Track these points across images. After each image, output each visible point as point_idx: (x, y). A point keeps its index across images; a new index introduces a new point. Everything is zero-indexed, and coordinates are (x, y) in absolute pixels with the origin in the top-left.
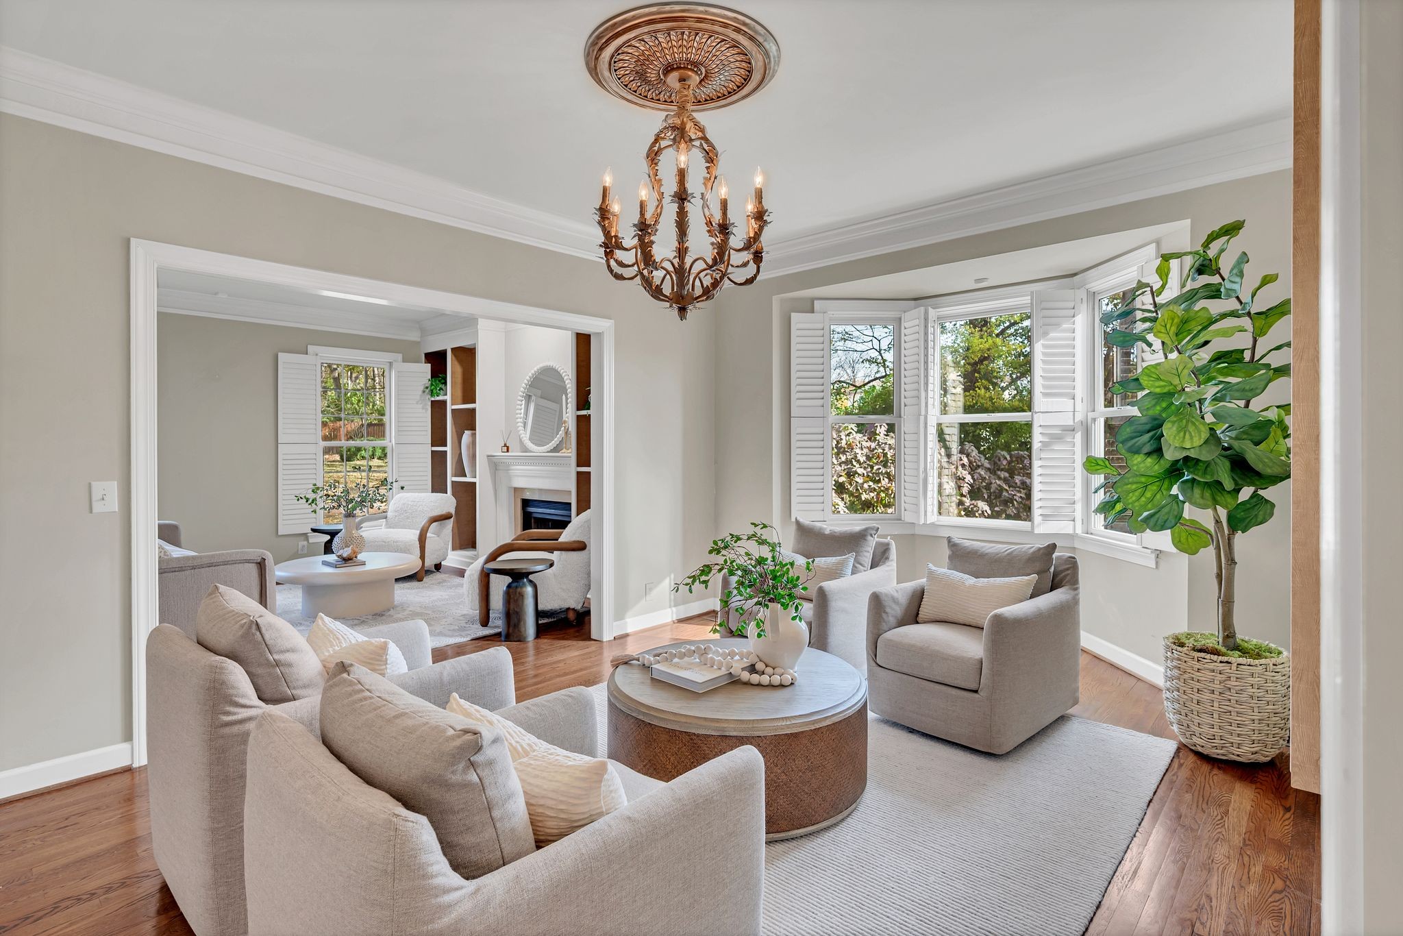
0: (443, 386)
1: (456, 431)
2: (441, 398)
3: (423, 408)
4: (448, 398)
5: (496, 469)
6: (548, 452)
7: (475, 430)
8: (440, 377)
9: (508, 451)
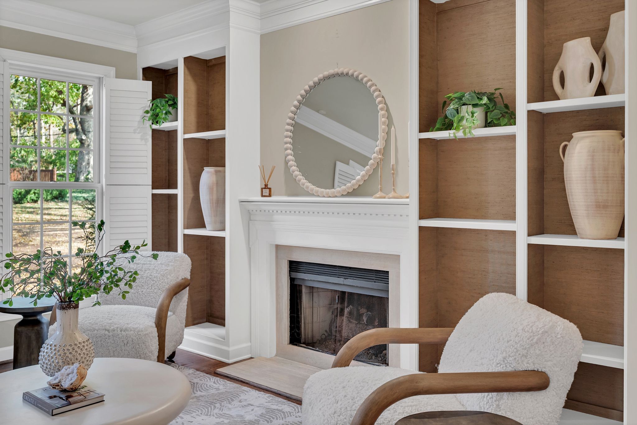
0: (170, 109)
1: (189, 169)
2: (166, 126)
3: (142, 139)
4: (179, 125)
5: (250, 220)
6: (343, 196)
7: (224, 165)
8: (166, 98)
9: (270, 195)
